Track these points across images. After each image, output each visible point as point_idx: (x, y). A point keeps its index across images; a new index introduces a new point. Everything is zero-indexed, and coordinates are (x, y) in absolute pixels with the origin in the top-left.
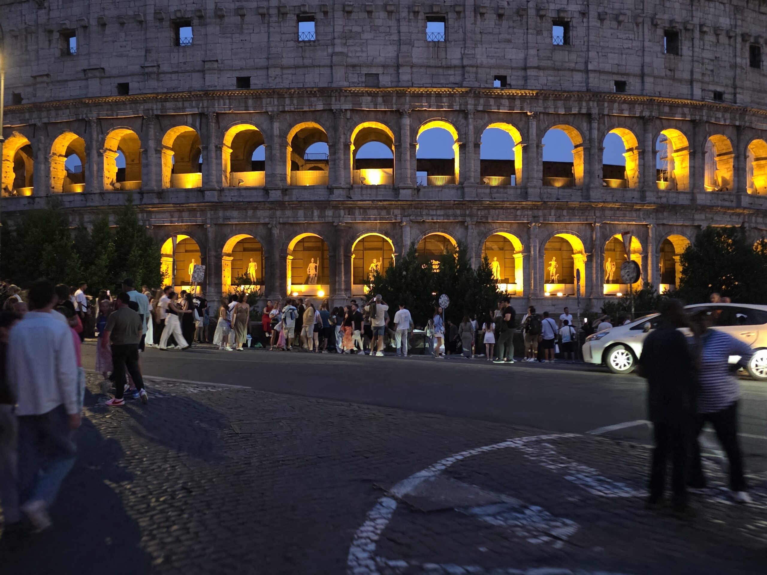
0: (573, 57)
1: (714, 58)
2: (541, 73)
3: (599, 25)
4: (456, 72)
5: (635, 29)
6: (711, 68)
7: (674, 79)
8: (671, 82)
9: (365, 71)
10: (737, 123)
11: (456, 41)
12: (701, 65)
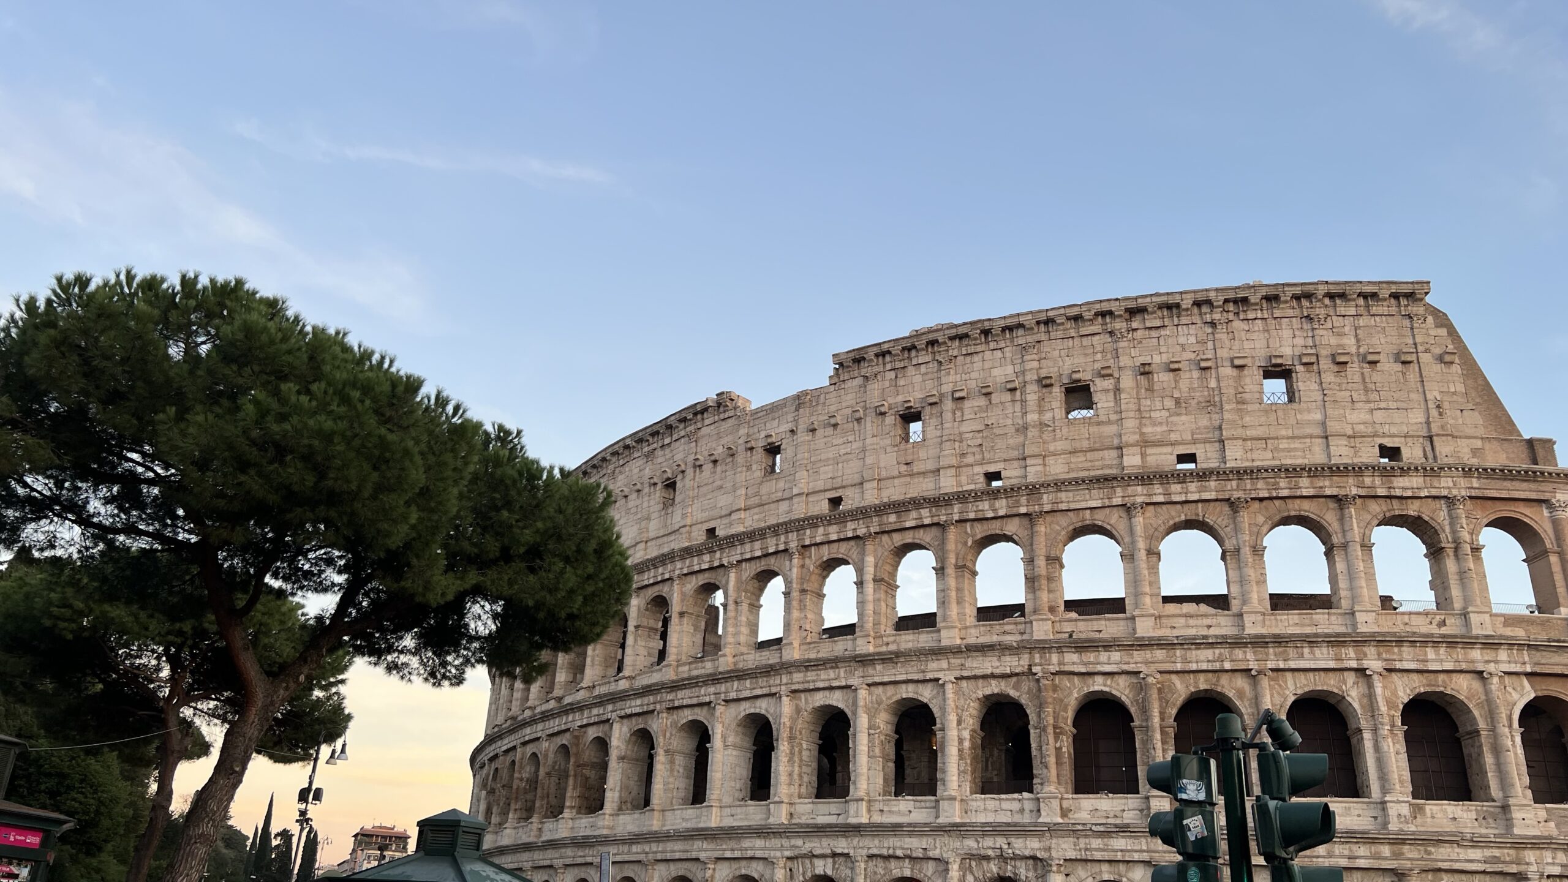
0: (781, 484)
1: (983, 428)
3: (810, 438)
5: (856, 428)
6: (979, 441)
7: (911, 475)
8: (908, 479)
10: (1023, 510)
12: (957, 444)
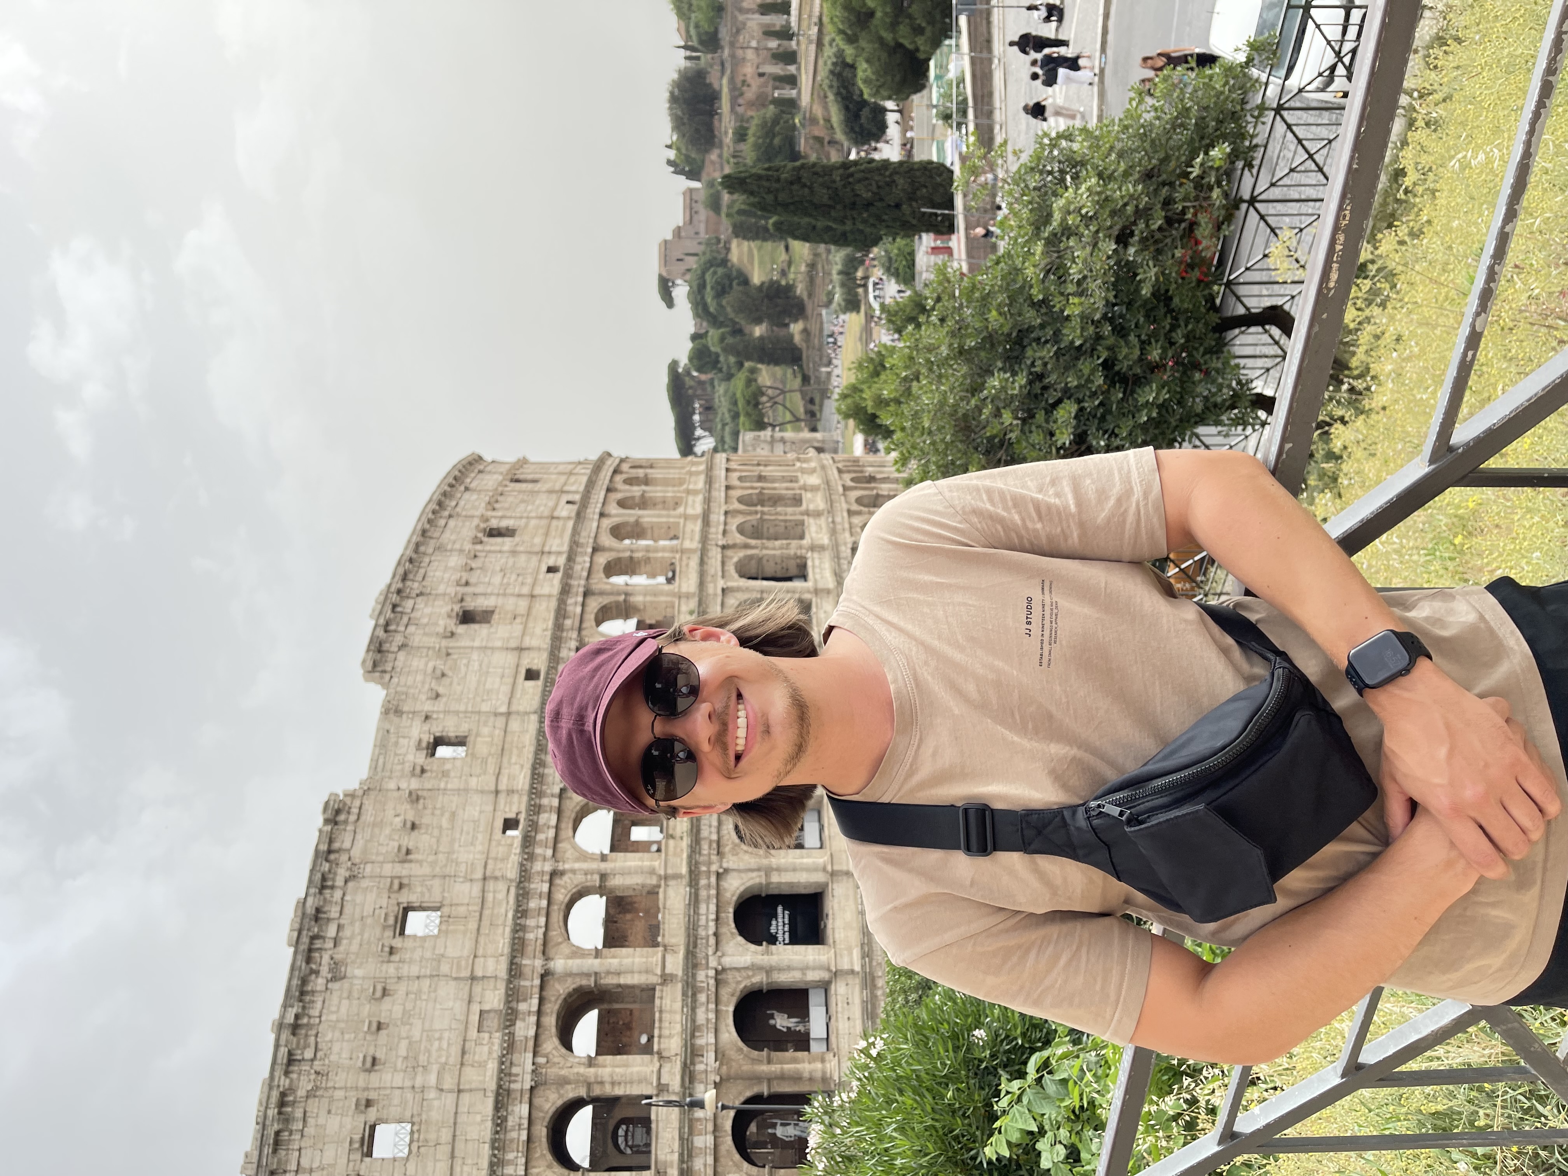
1: (502, 573)
2: (505, 772)
4: (491, 889)
5: (455, 657)
7: (527, 616)
8: (531, 618)
9: (473, 1033)
10: (590, 550)
11: (444, 890)
12: (510, 587)
